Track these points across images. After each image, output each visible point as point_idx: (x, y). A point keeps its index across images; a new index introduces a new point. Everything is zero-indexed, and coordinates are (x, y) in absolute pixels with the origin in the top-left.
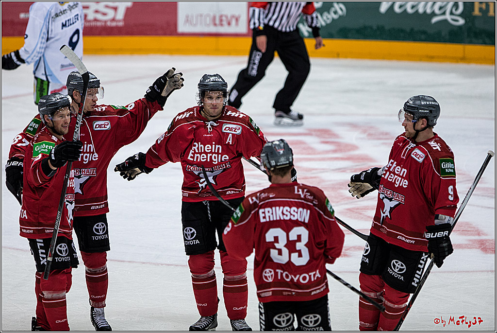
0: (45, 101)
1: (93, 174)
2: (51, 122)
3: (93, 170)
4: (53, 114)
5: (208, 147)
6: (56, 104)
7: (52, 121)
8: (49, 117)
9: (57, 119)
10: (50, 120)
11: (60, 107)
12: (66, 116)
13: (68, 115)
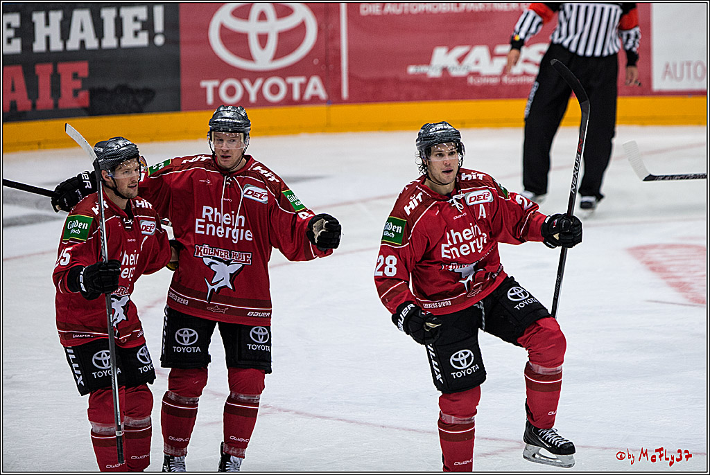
0: (102, 150)
1: (246, 262)
2: (112, 181)
3: (246, 255)
4: (113, 169)
5: (467, 232)
6: (118, 154)
7: (113, 179)
8: (108, 173)
9: (120, 176)
10: (110, 178)
11: (124, 159)
12: (134, 172)
13: (136, 170)
